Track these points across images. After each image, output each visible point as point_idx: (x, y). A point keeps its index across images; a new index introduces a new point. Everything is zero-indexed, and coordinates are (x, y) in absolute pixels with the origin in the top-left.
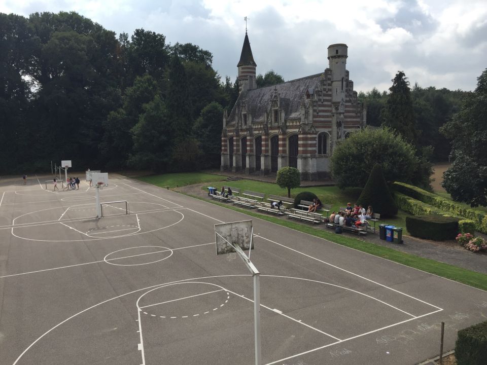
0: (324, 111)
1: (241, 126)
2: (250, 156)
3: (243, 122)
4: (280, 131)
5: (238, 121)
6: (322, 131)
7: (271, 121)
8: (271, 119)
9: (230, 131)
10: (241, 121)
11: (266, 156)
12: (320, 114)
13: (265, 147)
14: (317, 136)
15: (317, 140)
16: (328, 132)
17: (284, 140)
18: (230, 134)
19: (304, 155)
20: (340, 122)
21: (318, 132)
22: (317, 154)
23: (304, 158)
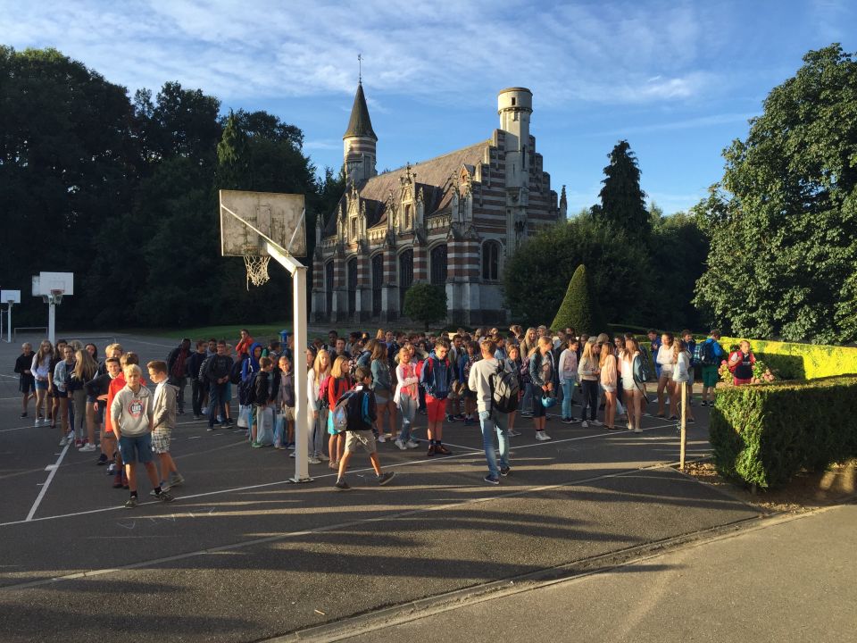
0: (491, 203)
1: (348, 238)
2: (362, 289)
3: (351, 231)
4: (416, 238)
5: (343, 230)
6: (490, 238)
7: (401, 224)
8: (401, 221)
9: (328, 250)
10: (348, 229)
11: (390, 287)
12: (486, 207)
13: (390, 270)
14: (481, 245)
15: (481, 251)
16: (500, 241)
17: (422, 254)
18: (327, 254)
19: (457, 279)
20: (521, 222)
21: (482, 238)
22: (481, 277)
23: (457, 283)
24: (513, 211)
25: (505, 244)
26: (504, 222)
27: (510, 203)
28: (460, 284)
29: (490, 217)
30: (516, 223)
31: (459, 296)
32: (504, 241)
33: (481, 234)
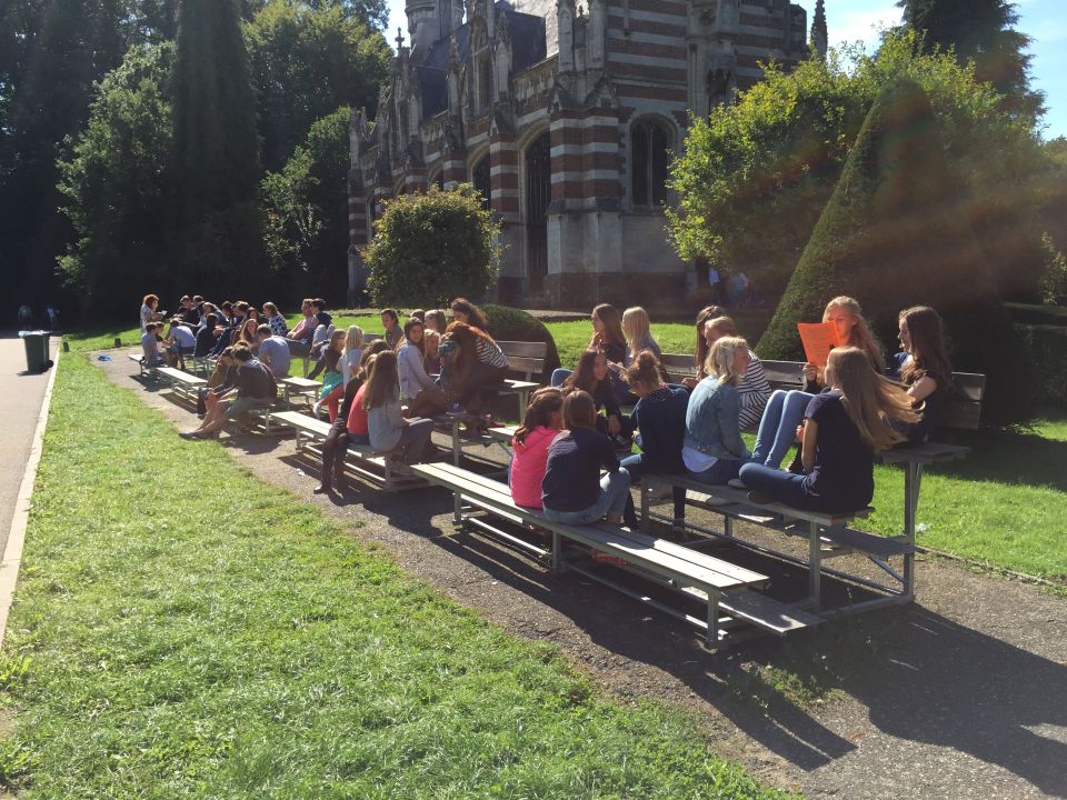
0: (651, 28)
3: (399, 132)
4: (494, 124)
6: (649, 110)
7: (472, 102)
8: (472, 94)
12: (637, 37)
14: (626, 128)
15: (627, 141)
16: (672, 117)
17: (508, 158)
19: (570, 203)
20: (720, 72)
21: (630, 111)
22: (627, 201)
23: (569, 212)
24: (702, 47)
26: (681, 75)
27: (694, 27)
28: (577, 216)
29: (649, 61)
31: (576, 243)
33: (627, 101)
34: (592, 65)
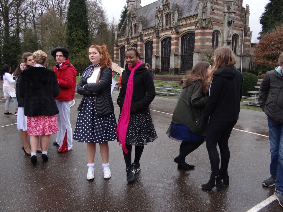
0: (217, 9)
1: (132, 35)
3: (133, 31)
4: (174, 30)
5: (129, 31)
7: (163, 25)
8: (163, 23)
9: (122, 41)
10: (132, 30)
11: (157, 57)
12: (215, 11)
13: (157, 48)
16: (220, 31)
17: (177, 39)
18: (121, 44)
20: (232, 21)
21: (213, 29)
23: (200, 53)
24: (227, 15)
25: (222, 33)
26: (222, 21)
27: (226, 10)
29: (217, 17)
30: (229, 21)
32: (223, 31)
34: (207, 17)
